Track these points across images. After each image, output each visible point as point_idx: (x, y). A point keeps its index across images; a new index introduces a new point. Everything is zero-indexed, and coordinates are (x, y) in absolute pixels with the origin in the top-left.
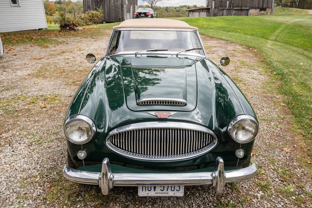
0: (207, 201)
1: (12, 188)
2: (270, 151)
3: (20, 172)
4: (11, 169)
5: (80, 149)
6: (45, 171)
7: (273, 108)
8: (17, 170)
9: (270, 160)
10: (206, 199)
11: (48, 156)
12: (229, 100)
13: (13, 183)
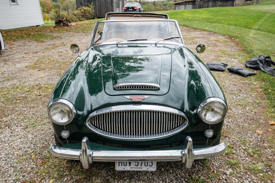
0: (180, 176)
1: (10, 163)
2: (243, 133)
3: (17, 150)
4: (9, 147)
6: (38, 149)
8: (14, 148)
9: (241, 141)
10: (179, 175)
11: (41, 137)
12: (201, 85)
13: (11, 159)
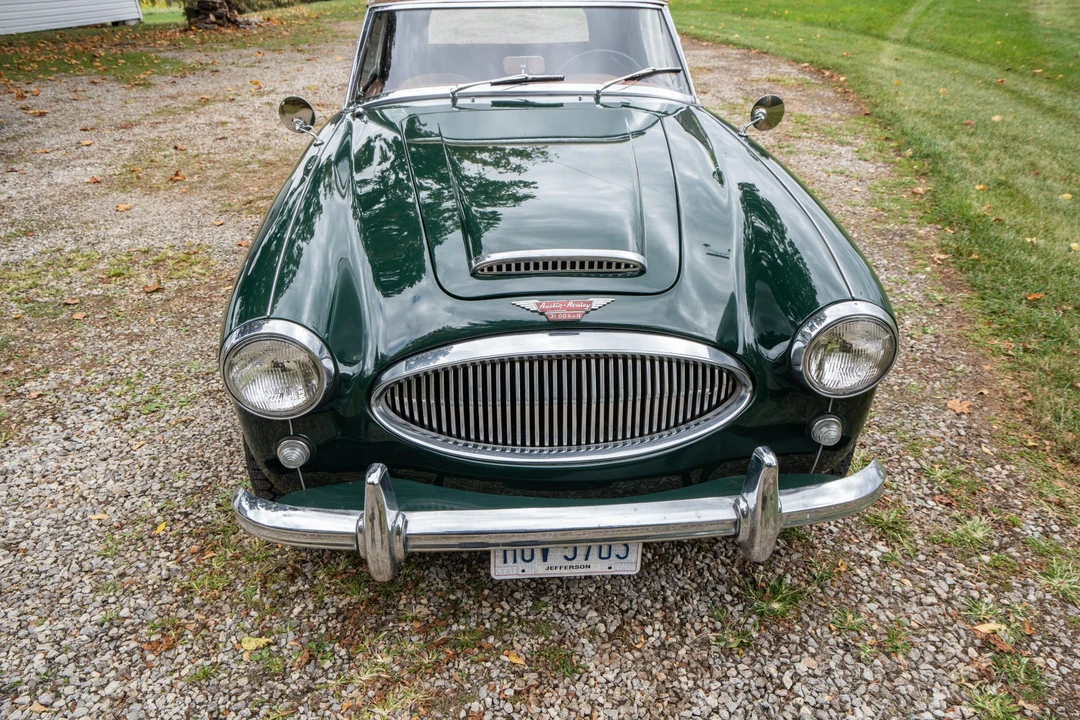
0: (711, 578)
1: (77, 559)
2: (904, 412)
3: (96, 505)
4: (65, 496)
5: (286, 435)
6: (179, 499)
7: (907, 268)
8: (85, 499)
9: (904, 441)
10: (707, 574)
11: (184, 450)
13: (78, 542)
